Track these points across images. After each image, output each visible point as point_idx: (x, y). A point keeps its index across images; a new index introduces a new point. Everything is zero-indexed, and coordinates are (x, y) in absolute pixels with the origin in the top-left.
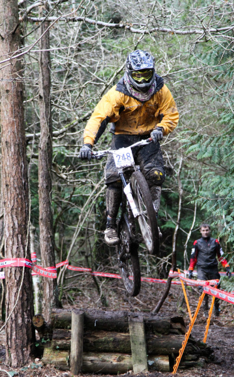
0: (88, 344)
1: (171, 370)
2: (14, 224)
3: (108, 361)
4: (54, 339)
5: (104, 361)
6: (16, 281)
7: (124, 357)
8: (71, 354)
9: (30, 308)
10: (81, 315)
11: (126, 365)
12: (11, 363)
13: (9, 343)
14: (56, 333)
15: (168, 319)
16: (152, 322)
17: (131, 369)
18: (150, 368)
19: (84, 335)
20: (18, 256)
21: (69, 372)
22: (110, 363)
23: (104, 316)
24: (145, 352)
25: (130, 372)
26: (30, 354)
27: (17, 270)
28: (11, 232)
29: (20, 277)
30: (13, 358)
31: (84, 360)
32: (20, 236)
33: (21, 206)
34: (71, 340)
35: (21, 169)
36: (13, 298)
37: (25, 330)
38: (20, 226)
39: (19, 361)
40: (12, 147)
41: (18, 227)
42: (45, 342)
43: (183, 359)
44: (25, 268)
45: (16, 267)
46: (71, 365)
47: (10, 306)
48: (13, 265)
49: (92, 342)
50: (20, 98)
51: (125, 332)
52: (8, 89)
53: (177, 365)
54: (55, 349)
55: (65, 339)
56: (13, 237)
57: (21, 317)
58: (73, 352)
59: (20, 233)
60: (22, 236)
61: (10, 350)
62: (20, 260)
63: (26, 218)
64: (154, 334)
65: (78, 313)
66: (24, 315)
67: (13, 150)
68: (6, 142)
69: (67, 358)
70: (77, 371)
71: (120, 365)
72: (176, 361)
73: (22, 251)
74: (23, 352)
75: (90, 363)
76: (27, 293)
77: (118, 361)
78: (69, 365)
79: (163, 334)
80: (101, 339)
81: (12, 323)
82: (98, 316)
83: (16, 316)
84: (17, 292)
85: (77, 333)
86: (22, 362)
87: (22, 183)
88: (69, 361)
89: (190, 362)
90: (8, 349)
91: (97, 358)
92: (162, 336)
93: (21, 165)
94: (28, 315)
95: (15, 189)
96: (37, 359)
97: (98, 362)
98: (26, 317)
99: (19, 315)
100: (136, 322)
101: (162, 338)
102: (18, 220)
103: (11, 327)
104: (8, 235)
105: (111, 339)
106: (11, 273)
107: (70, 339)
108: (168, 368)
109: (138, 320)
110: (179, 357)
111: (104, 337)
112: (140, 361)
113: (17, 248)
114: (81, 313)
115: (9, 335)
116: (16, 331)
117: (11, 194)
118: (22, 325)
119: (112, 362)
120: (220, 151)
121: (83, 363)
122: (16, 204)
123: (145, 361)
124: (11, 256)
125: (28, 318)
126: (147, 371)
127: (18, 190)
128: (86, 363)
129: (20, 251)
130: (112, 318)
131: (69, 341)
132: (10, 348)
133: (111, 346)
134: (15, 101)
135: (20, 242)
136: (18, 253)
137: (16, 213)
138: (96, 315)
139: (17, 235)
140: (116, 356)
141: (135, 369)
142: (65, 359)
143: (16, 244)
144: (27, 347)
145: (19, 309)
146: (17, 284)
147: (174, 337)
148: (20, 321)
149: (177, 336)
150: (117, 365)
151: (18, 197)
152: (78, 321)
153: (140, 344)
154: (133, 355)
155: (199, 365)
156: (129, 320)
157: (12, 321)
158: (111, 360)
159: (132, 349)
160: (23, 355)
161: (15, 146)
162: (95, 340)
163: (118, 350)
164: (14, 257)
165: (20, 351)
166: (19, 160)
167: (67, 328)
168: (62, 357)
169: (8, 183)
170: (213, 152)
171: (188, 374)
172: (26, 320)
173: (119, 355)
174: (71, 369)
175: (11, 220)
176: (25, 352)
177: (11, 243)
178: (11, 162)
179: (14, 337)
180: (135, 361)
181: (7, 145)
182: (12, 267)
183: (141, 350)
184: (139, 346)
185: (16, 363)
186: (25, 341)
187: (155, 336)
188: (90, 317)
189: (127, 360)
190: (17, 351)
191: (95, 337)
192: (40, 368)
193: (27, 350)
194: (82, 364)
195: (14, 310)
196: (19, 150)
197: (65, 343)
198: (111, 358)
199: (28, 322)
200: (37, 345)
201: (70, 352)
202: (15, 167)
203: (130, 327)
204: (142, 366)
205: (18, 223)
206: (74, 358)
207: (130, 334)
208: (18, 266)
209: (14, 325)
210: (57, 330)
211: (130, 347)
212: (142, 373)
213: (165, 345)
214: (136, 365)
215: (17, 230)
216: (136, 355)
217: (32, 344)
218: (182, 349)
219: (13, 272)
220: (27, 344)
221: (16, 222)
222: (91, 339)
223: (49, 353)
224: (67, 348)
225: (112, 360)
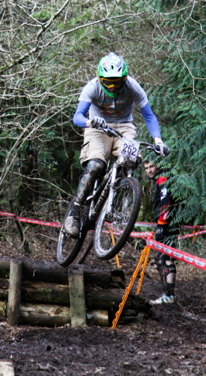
0: (26, 295)
1: (110, 325)
3: (45, 313)
5: (41, 312)
7: (62, 309)
8: (8, 304)
10: (20, 264)
11: (65, 318)
15: (109, 273)
16: (93, 275)
17: (69, 322)
18: (88, 322)
19: (22, 285)
21: (6, 323)
22: (47, 315)
23: (44, 266)
24: (84, 306)
25: (68, 325)
31: (21, 311)
34: (9, 290)
43: (123, 314)
49: (30, 292)
51: (64, 284)
53: (116, 320)
55: (3, 288)
58: (10, 303)
64: (94, 286)
65: (17, 262)
69: (4, 308)
70: (14, 322)
71: (58, 317)
72: (115, 316)
75: (27, 314)
77: (56, 313)
78: (6, 315)
79: (102, 287)
80: (39, 289)
82: (37, 266)
85: (15, 282)
88: (6, 312)
89: (130, 317)
91: (34, 309)
92: (101, 289)
97: (35, 314)
100: (76, 274)
101: (102, 291)
105: (50, 290)
107: (7, 288)
108: (107, 322)
109: (78, 272)
110: (119, 312)
111: (41, 287)
112: (79, 314)
114: (20, 262)
119: (49, 314)
120: (162, 101)
121: (20, 314)
123: (83, 314)
126: (85, 325)
128: (23, 314)
130: (51, 268)
131: (6, 291)
133: (49, 297)
138: (35, 265)
140: (53, 308)
141: (73, 322)
142: (2, 309)
147: (114, 291)
149: (117, 289)
150: (54, 318)
152: (17, 270)
153: (80, 297)
154: (71, 308)
155: (138, 321)
156: (69, 271)
159: (70, 300)
162: (34, 291)
163: (57, 302)
167: (5, 277)
170: (155, 101)
171: (127, 330)
173: (57, 307)
174: (7, 319)
180: (73, 314)
183: (80, 303)
184: (78, 299)
187: (95, 289)
188: (29, 267)
189: (65, 313)
191: (33, 288)
194: (18, 316)
197: (2, 292)
198: (49, 310)
201: (7, 302)
203: (70, 279)
204: (80, 319)
206: (11, 308)
207: (70, 286)
211: (69, 300)
212: (80, 326)
213: (104, 299)
214: (74, 318)
216: (75, 308)
218: (122, 304)
222: (29, 290)
224: (4, 298)
225: (50, 311)
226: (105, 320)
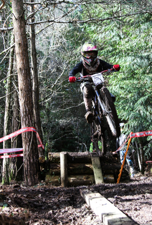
1: (116, 181)
2: (26, 110)
4: (51, 169)
5: (79, 179)
6: (28, 139)
7: (90, 176)
9: (37, 153)
10: (65, 155)
11: (91, 181)
12: (28, 184)
13: (27, 173)
14: (52, 166)
17: (94, 182)
19: (68, 166)
20: (29, 126)
22: (82, 180)
23: (78, 155)
25: (94, 184)
26: (38, 178)
27: (29, 134)
28: (25, 114)
29: (31, 137)
30: (29, 181)
32: (29, 115)
33: (29, 100)
34: (61, 169)
35: (28, 82)
36: (27, 148)
37: (35, 165)
38: (29, 110)
39: (32, 183)
40: (23, 71)
41: (28, 111)
42: (46, 171)
43: (121, 176)
44: (33, 132)
45: (28, 132)
46: (61, 182)
47: (26, 153)
48: (27, 131)
49: (72, 169)
50: (26, 47)
51: (90, 164)
52: (20, 42)
53: (119, 179)
54: (52, 175)
55: (57, 169)
56: (26, 117)
57: (32, 158)
58: (62, 175)
59: (29, 114)
60: (31, 115)
61: (27, 177)
62: (30, 128)
63: (32, 106)
64: (105, 163)
66: (34, 157)
67: (23, 72)
68: (20, 69)
71: (88, 181)
72: (118, 177)
73: (31, 123)
74: (34, 177)
75: (71, 181)
76: (35, 146)
77: (86, 179)
81: (28, 162)
82: (74, 155)
83: (29, 158)
84: (29, 145)
85: (64, 164)
86: (34, 183)
87: (29, 89)
88: (60, 181)
90: (26, 177)
91: (75, 178)
92: (109, 164)
93: (28, 79)
94: (36, 157)
95: (26, 91)
96: (42, 181)
97: (76, 180)
98: (35, 158)
99: (31, 157)
100: (95, 157)
102: (28, 107)
103: (27, 164)
104: (23, 116)
105: (82, 167)
106: (25, 135)
111: (77, 166)
112: (99, 178)
113: (28, 122)
114: (65, 153)
115: (26, 169)
116: (30, 166)
117: (24, 94)
118: (33, 163)
122: (26, 99)
123: (102, 177)
124: (25, 126)
125: (36, 159)
126: (103, 183)
127: (27, 92)
128: (69, 181)
129: (30, 124)
130: (82, 156)
131: (59, 170)
132: (27, 176)
133: (82, 171)
134: (24, 48)
135: (30, 119)
136: (29, 124)
137: (27, 104)
139: (28, 115)
140: (85, 176)
141: (97, 182)
142: (58, 180)
143: (28, 120)
144: (36, 174)
145: (31, 154)
146: (29, 141)
147: (115, 164)
148: (32, 161)
150: (86, 181)
151: (27, 95)
152: (64, 158)
156: (91, 156)
157: (28, 161)
158: (83, 178)
159: (94, 171)
160: (34, 179)
161: (24, 70)
162: (74, 168)
163: (86, 173)
164: (27, 127)
165: (32, 177)
166: (27, 77)
167: (58, 163)
168: (56, 179)
169: (22, 89)
172: (35, 160)
173: (87, 176)
174: (61, 184)
175: (24, 108)
176: (36, 177)
177: (25, 119)
178: (23, 78)
179: (29, 169)
180: (96, 178)
181: (20, 70)
182: (26, 132)
184: (98, 170)
185: (31, 184)
186: (35, 171)
189: (91, 178)
190: (31, 177)
191: (73, 166)
192: (44, 185)
193: (37, 176)
194: (67, 182)
195: (28, 155)
196: (27, 72)
197: (57, 171)
199: (36, 161)
200: (42, 174)
201: (60, 175)
202: (25, 81)
203: (92, 160)
204: (100, 180)
205: (28, 109)
206: (63, 178)
208: (29, 131)
209: (28, 163)
210: (52, 164)
213: (111, 168)
214: (97, 180)
215: (27, 113)
216: (97, 175)
217: (39, 172)
218: (121, 170)
219: (27, 135)
220: (36, 173)
221: (27, 109)
223: (48, 177)
224: (58, 174)
226: (113, 180)
